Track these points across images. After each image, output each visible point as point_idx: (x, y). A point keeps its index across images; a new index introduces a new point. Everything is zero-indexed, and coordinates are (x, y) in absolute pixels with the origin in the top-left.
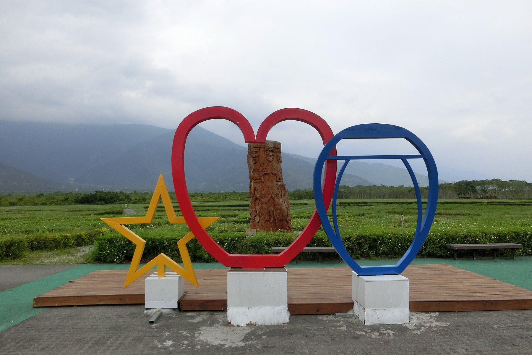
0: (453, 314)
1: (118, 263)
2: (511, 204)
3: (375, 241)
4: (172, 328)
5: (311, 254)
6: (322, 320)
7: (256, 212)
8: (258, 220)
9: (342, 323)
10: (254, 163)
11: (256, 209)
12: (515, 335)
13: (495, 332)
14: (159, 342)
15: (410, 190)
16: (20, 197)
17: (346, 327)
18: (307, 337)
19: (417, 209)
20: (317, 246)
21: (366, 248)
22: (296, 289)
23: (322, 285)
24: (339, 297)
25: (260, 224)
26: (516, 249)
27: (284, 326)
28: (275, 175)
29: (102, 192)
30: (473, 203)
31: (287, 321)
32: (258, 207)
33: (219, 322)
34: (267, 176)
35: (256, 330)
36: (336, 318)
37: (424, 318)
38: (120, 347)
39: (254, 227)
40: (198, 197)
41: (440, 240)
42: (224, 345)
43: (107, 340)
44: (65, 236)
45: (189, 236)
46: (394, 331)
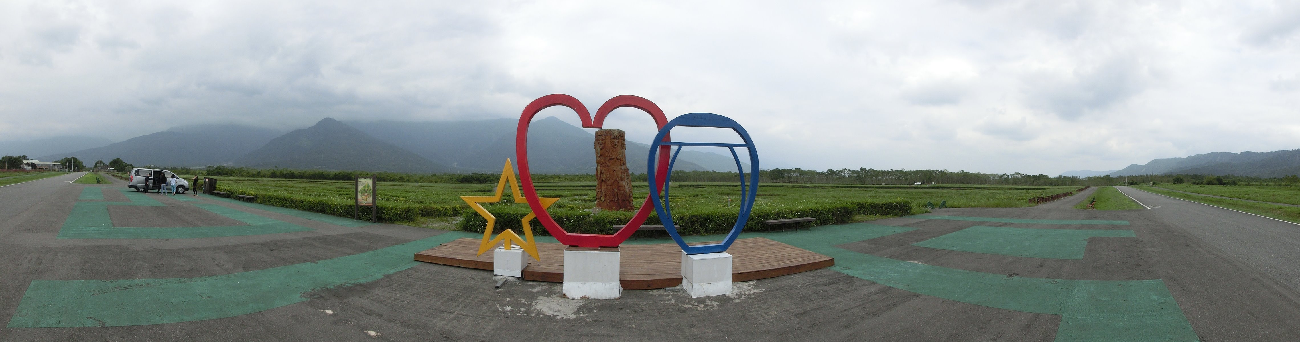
0: (767, 281)
1: (480, 233)
2: (807, 187)
3: (706, 219)
4: (513, 295)
5: (649, 231)
6: (652, 295)
7: (602, 192)
8: (604, 200)
9: (670, 296)
10: (601, 149)
11: (602, 190)
12: (811, 292)
13: (798, 291)
14: (500, 306)
15: (736, 175)
16: (421, 176)
17: (674, 301)
18: (636, 311)
19: (741, 191)
20: (654, 224)
21: (697, 225)
22: (630, 265)
23: (655, 261)
24: (670, 272)
25: (605, 203)
26: (811, 222)
27: (616, 301)
28: (620, 160)
29: (478, 174)
30: (783, 186)
31: (618, 295)
32: (604, 188)
33: (556, 293)
34: (612, 161)
35: (589, 303)
36: (665, 292)
37: (744, 287)
38: (468, 306)
39: (599, 205)
40: (556, 178)
41: (758, 217)
42: (556, 316)
43: (460, 298)
44: (444, 208)
45: (531, 216)
46: (718, 302)
